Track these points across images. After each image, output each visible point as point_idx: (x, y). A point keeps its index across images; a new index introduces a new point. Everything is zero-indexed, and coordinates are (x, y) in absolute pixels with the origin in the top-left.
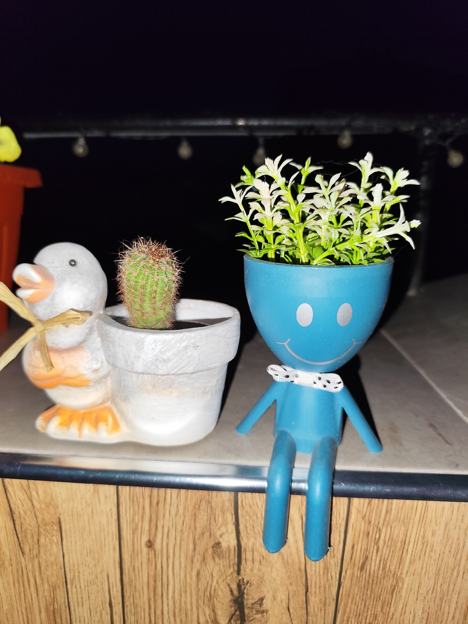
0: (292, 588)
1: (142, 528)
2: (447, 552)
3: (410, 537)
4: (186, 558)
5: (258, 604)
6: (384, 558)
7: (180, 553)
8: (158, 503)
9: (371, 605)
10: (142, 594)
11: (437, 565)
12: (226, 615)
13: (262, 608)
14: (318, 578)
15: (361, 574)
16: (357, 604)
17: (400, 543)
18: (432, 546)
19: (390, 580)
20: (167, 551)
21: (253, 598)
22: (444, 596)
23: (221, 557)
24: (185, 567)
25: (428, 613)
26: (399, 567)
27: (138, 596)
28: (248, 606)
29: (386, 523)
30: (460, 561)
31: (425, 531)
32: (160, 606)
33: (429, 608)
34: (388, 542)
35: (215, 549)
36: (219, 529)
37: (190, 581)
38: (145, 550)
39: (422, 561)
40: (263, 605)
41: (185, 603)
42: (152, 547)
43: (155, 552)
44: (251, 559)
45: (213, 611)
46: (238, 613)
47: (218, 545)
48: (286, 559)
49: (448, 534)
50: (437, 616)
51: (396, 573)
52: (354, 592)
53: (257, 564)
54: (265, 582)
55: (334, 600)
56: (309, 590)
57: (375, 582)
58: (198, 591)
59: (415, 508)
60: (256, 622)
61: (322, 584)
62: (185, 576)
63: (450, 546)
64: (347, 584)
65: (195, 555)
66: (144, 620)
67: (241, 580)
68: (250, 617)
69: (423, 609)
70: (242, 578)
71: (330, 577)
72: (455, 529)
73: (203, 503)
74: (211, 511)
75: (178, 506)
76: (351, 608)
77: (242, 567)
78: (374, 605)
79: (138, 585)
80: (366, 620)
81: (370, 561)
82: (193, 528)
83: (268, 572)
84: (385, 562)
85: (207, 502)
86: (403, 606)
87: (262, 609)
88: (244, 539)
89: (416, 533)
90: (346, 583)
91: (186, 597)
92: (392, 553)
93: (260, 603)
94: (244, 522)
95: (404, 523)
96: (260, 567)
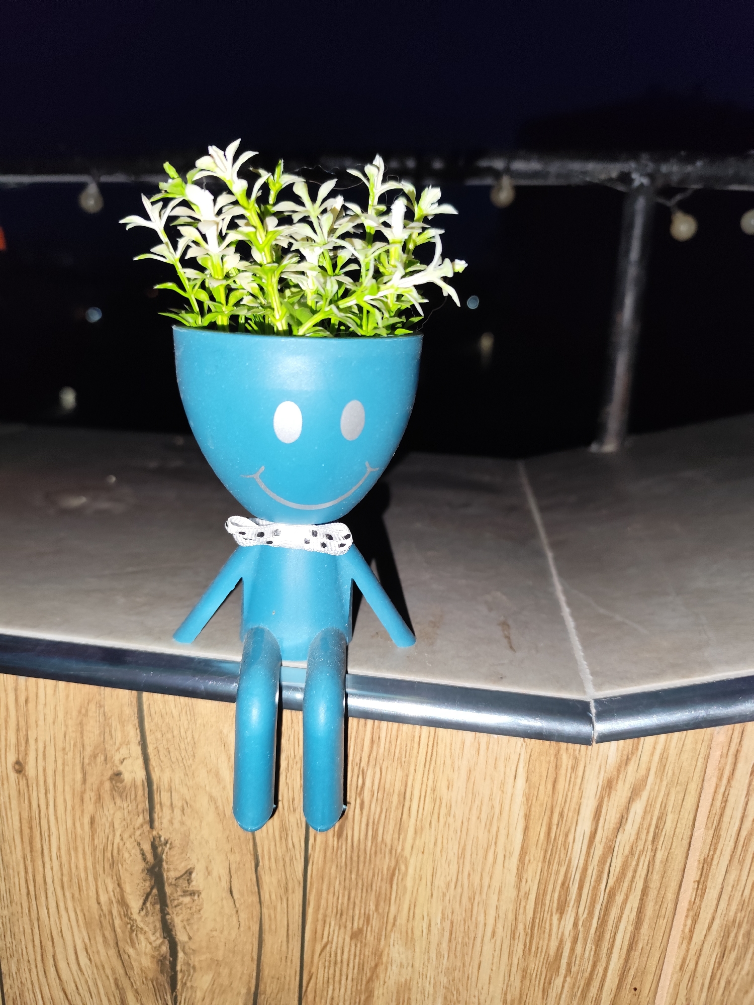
0: (235, 858)
1: (6, 740)
2: (474, 818)
3: (412, 787)
4: (74, 794)
5: (184, 879)
6: (374, 819)
7: (64, 786)
8: (27, 701)
9: (359, 898)
10: (13, 848)
11: (460, 839)
12: (138, 893)
13: (190, 886)
14: (273, 844)
15: (340, 844)
16: (337, 894)
17: (397, 796)
18: (448, 805)
19: (385, 857)
20: (45, 781)
21: (175, 869)
22: (475, 894)
23: (124, 798)
24: (73, 808)
25: (451, 920)
26: (399, 838)
27: (8, 851)
28: (170, 881)
29: (372, 762)
30: (497, 836)
31: (436, 778)
32: (41, 869)
33: (453, 913)
34: (378, 792)
35: (114, 782)
36: (118, 749)
37: (81, 832)
38: (13, 776)
39: (435, 830)
40: (192, 881)
41: (77, 867)
42: (23, 772)
43: (27, 780)
44: (169, 803)
45: (119, 885)
46: (155, 891)
47: (117, 776)
48: (221, 807)
49: (473, 788)
50: (466, 927)
51: (394, 848)
52: (330, 873)
53: (177, 812)
54: (192, 843)
55: (300, 883)
56: (261, 864)
57: (362, 859)
58: (95, 849)
59: (417, 739)
60: (184, 909)
61: (280, 854)
62: (74, 824)
63: (479, 809)
64: (318, 858)
65: (85, 790)
66: (20, 890)
67: (156, 836)
68: (174, 900)
69: (443, 914)
70: (158, 833)
71: (290, 845)
72: (485, 779)
73: (92, 707)
74: (105, 720)
75: (55, 708)
76: (327, 900)
77: (156, 816)
78: (364, 897)
79: (7, 834)
80: (353, 924)
81: (351, 823)
82: (79, 745)
83: (196, 828)
84: (375, 827)
85: (98, 705)
86: (410, 905)
87: (191, 889)
88: (156, 769)
89: (421, 782)
90: (316, 856)
91: (77, 857)
92: (386, 812)
93: (188, 878)
94: (155, 742)
95: (401, 762)
96: (184, 818)
